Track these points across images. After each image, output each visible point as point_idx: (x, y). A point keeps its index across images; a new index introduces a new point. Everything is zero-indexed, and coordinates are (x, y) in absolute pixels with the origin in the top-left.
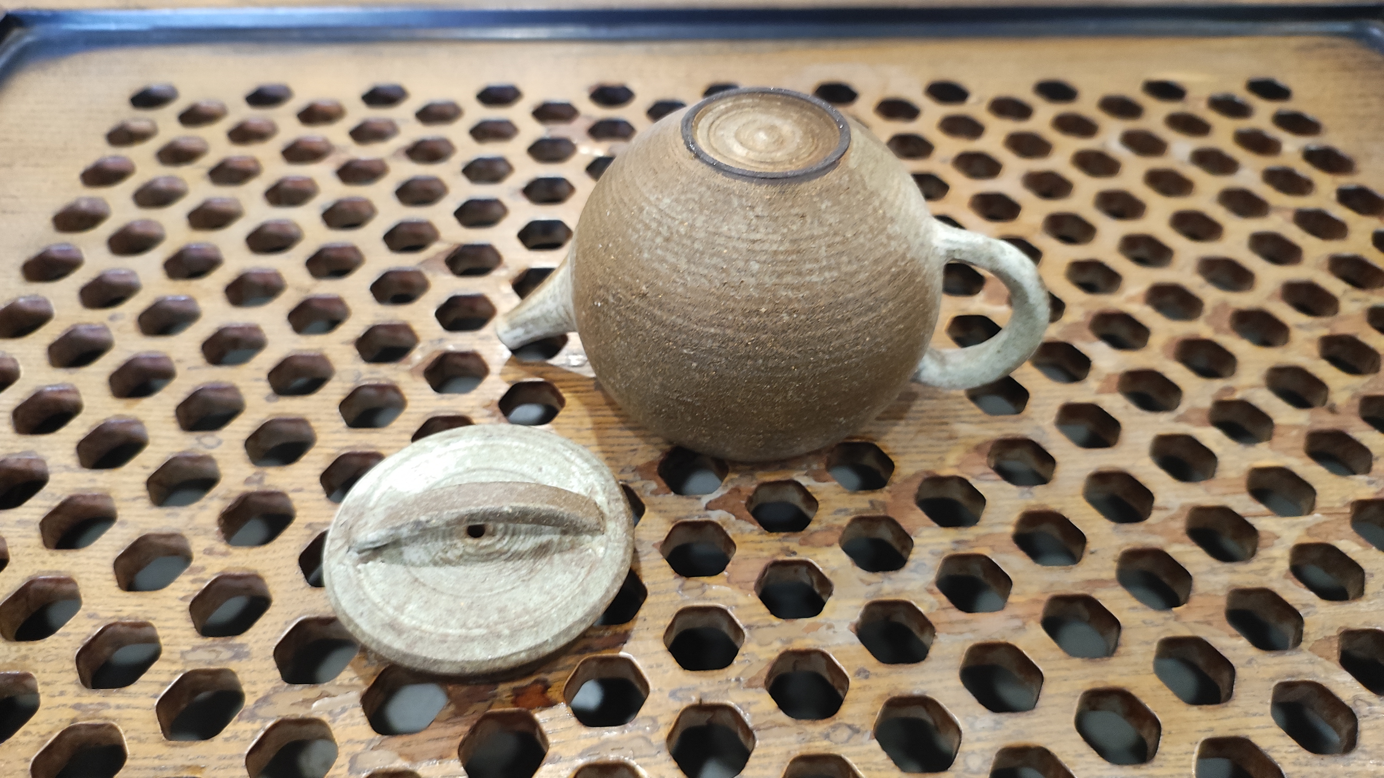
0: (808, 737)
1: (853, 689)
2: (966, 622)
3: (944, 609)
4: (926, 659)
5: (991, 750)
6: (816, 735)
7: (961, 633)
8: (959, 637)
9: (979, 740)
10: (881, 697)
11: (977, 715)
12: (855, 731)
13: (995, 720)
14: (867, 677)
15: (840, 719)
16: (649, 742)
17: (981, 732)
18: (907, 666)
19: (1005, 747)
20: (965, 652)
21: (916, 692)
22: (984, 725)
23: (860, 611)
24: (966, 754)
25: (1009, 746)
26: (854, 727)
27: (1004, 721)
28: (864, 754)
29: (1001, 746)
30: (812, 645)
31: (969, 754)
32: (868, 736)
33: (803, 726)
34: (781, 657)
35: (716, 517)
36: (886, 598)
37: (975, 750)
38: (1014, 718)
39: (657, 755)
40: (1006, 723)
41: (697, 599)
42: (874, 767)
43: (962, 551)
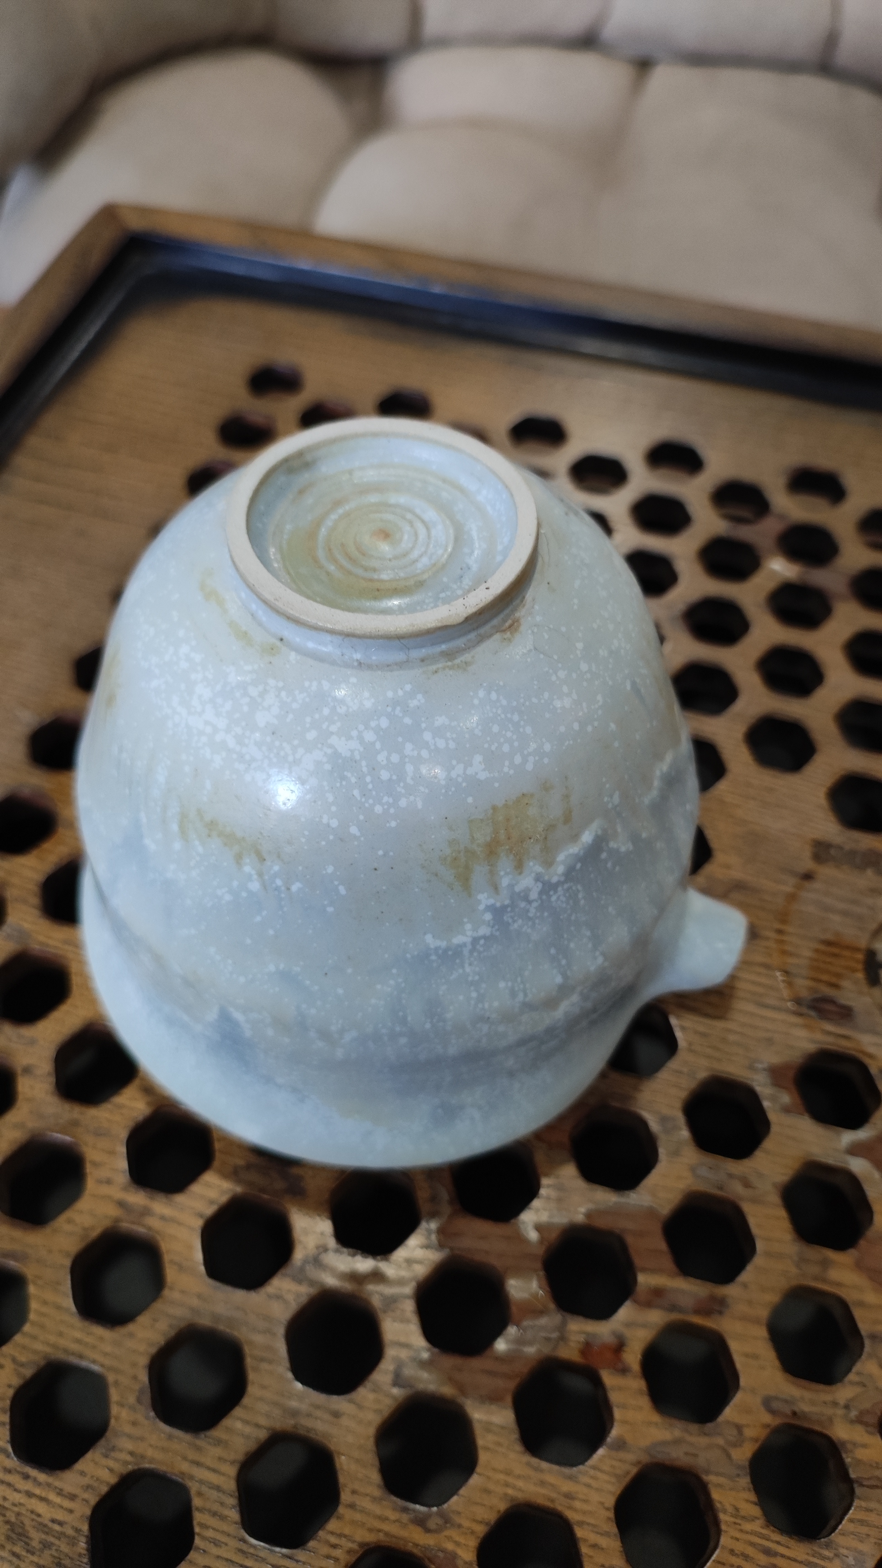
16: (729, 1456)
35: (856, 1167)
39: (736, 1478)
41: (815, 1278)
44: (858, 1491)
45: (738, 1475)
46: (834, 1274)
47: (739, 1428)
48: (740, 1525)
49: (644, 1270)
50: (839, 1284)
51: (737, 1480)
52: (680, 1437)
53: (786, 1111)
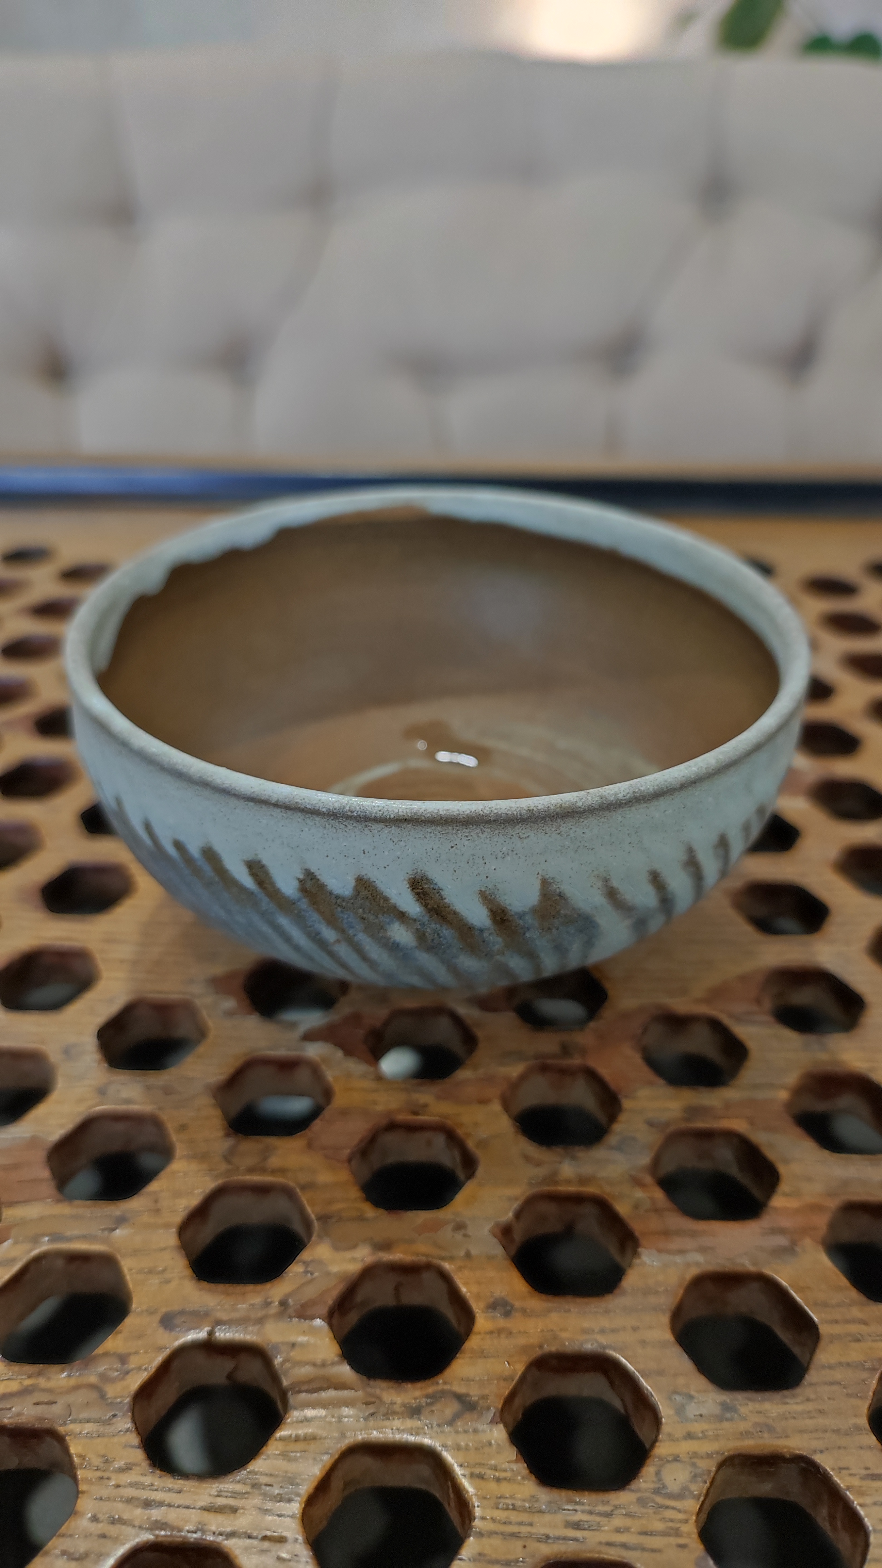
0: (383, 1410)
1: (479, 1333)
2: (693, 1234)
3: (657, 1211)
4: (617, 1291)
5: (709, 1456)
6: (397, 1408)
7: (681, 1252)
8: (678, 1259)
9: (690, 1436)
10: (525, 1349)
11: (693, 1393)
12: (468, 1405)
13: (722, 1404)
14: (507, 1314)
15: (445, 1383)
16: (103, 1396)
17: (695, 1423)
18: (580, 1300)
19: (737, 1453)
20: (686, 1283)
21: (589, 1347)
22: (704, 1411)
23: (516, 1205)
24: (665, 1461)
25: (743, 1451)
26: (468, 1398)
27: (741, 1405)
28: (476, 1449)
29: (728, 1451)
30: (423, 1255)
31: (668, 1461)
32: (490, 1415)
33: (378, 1392)
34: (368, 1273)
35: (314, 1051)
36: (563, 1188)
37: (680, 1456)
38: (759, 1401)
39: (111, 1420)
40: (743, 1410)
41: (251, 1170)
42: (490, 1474)
43: (700, 1124)
44: (293, 1399)
45: (114, 1416)
46: (274, 1161)
47: (123, 1359)
48: (108, 1479)
49: (12, 1204)
50: (282, 1171)
51: (112, 1422)
52: (31, 1385)
53: (229, 1014)
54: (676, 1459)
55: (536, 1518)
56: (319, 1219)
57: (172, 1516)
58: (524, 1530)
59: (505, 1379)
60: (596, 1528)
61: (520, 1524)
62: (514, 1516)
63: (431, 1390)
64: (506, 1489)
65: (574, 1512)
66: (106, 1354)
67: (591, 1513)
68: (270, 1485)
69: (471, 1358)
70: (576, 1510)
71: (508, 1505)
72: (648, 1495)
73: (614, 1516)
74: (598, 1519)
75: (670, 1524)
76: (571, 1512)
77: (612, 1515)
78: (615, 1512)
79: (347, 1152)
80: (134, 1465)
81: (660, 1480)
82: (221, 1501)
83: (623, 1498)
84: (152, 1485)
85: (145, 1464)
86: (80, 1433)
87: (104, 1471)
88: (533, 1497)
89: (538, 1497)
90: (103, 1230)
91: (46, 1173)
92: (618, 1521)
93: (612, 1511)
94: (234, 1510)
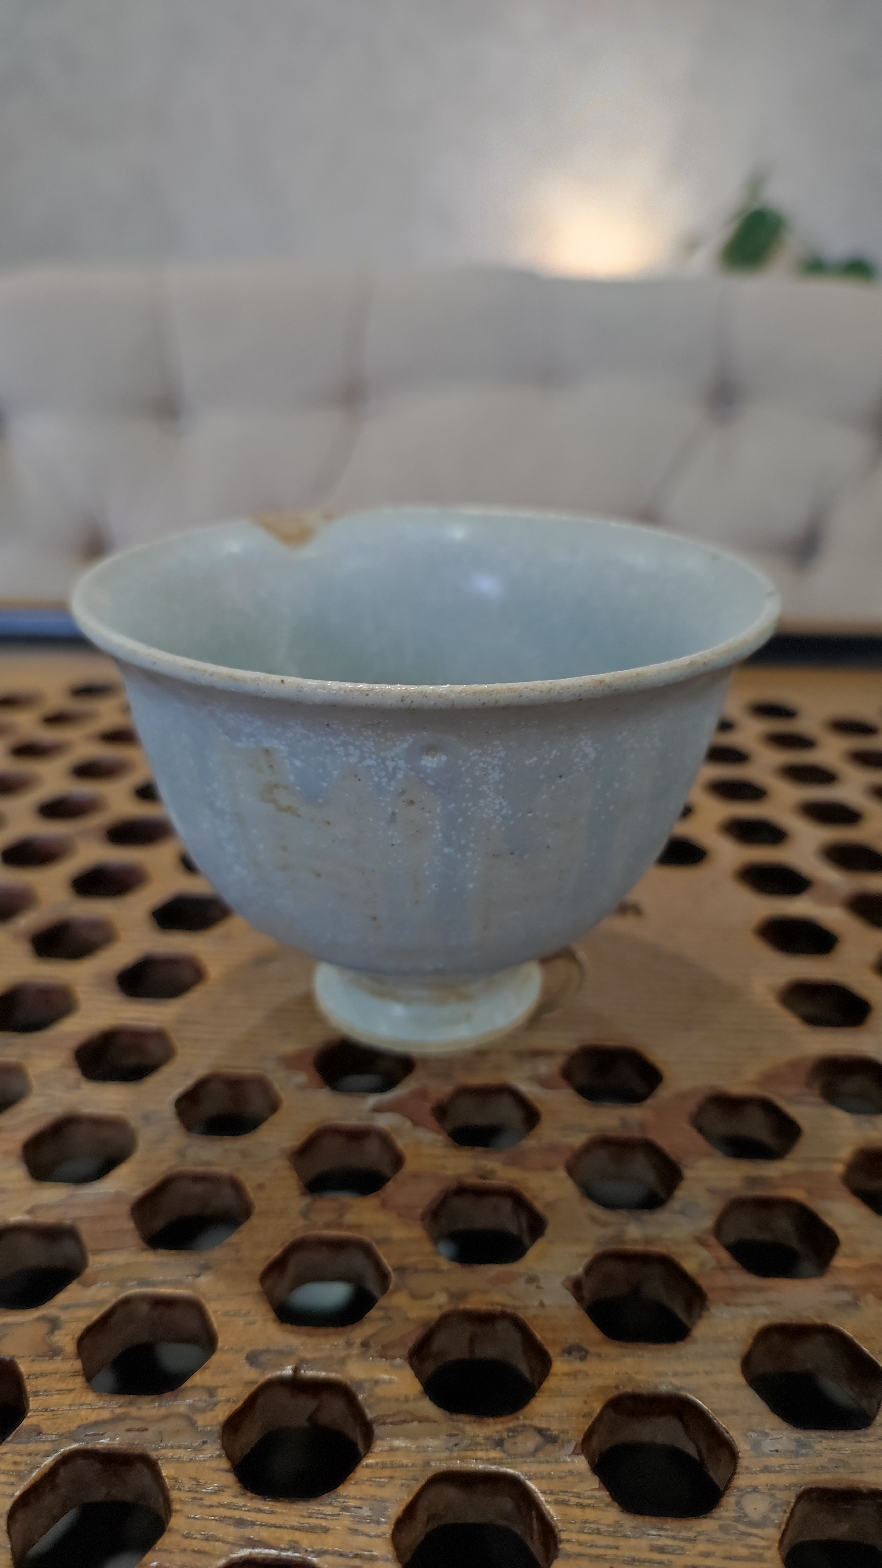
0: (467, 1442)
1: (556, 1375)
2: (759, 1290)
3: (722, 1268)
4: (688, 1340)
5: (787, 1488)
6: (480, 1440)
7: (748, 1305)
8: (746, 1311)
9: (766, 1469)
10: (602, 1389)
11: (767, 1430)
12: (549, 1438)
13: (797, 1441)
14: (583, 1358)
15: (525, 1418)
17: (773, 1459)
18: (651, 1347)
19: (813, 1486)
20: (754, 1334)
21: (664, 1388)
22: (779, 1447)
23: (586, 1261)
24: (743, 1492)
25: (821, 1486)
26: (548, 1432)
27: (815, 1442)
28: (559, 1478)
29: (806, 1484)
30: (498, 1304)
31: (748, 1492)
32: (571, 1448)
33: (461, 1425)
34: (445, 1320)
35: (384, 1122)
36: (630, 1247)
37: (759, 1487)
38: (832, 1439)
39: (201, 1446)
40: (818, 1447)
41: (328, 1226)
42: (574, 1500)
43: (759, 1192)
44: (378, 1430)
45: (205, 1443)
46: (350, 1218)
47: (211, 1392)
48: (201, 1499)
49: (99, 1252)
50: (358, 1227)
51: (201, 1448)
52: (123, 1413)
53: (302, 1088)
54: (755, 1490)
55: (621, 1542)
56: (396, 1270)
57: (264, 1534)
58: (610, 1553)
59: (584, 1416)
60: (680, 1552)
61: (607, 1547)
62: (601, 1540)
63: (512, 1425)
64: (590, 1514)
65: (658, 1537)
66: (194, 1387)
67: (674, 1538)
68: (359, 1508)
69: (550, 1396)
70: (660, 1536)
71: (593, 1529)
72: (729, 1522)
73: (697, 1542)
74: (682, 1544)
75: (753, 1550)
76: (655, 1537)
77: (695, 1541)
78: (700, 1538)
79: (420, 1211)
80: (225, 1487)
81: (741, 1509)
82: (313, 1522)
83: (706, 1525)
84: (244, 1506)
85: (236, 1487)
86: (172, 1458)
87: (196, 1492)
88: (618, 1522)
89: (622, 1522)
90: (188, 1276)
91: (130, 1225)
92: (702, 1547)
93: (695, 1537)
94: (326, 1530)
